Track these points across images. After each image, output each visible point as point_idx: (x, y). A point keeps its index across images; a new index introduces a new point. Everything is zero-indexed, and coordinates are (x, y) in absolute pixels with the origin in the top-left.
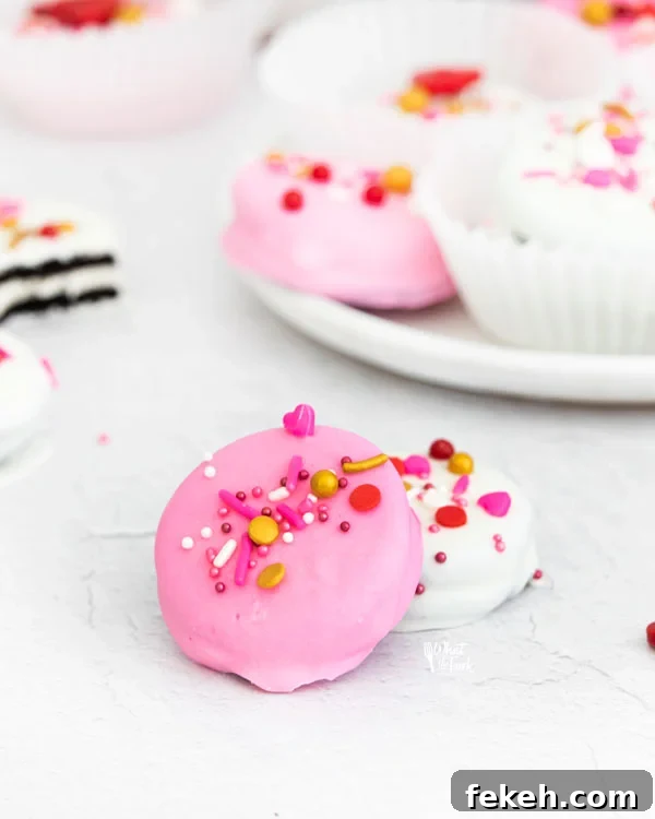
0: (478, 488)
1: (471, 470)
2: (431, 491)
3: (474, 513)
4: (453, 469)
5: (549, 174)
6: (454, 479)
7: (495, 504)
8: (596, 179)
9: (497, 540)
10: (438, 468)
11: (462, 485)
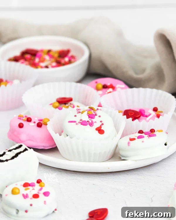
0: (44, 190)
1: (44, 186)
2: (33, 190)
3: (41, 195)
4: (40, 186)
5: (75, 122)
6: (40, 188)
7: (46, 194)
8: (84, 123)
9: (45, 202)
10: (37, 185)
11: (41, 189)
